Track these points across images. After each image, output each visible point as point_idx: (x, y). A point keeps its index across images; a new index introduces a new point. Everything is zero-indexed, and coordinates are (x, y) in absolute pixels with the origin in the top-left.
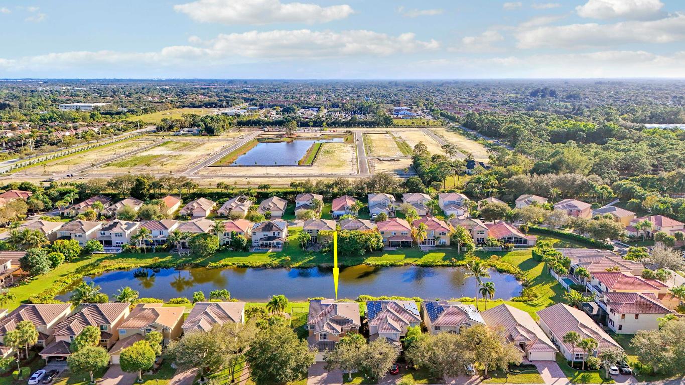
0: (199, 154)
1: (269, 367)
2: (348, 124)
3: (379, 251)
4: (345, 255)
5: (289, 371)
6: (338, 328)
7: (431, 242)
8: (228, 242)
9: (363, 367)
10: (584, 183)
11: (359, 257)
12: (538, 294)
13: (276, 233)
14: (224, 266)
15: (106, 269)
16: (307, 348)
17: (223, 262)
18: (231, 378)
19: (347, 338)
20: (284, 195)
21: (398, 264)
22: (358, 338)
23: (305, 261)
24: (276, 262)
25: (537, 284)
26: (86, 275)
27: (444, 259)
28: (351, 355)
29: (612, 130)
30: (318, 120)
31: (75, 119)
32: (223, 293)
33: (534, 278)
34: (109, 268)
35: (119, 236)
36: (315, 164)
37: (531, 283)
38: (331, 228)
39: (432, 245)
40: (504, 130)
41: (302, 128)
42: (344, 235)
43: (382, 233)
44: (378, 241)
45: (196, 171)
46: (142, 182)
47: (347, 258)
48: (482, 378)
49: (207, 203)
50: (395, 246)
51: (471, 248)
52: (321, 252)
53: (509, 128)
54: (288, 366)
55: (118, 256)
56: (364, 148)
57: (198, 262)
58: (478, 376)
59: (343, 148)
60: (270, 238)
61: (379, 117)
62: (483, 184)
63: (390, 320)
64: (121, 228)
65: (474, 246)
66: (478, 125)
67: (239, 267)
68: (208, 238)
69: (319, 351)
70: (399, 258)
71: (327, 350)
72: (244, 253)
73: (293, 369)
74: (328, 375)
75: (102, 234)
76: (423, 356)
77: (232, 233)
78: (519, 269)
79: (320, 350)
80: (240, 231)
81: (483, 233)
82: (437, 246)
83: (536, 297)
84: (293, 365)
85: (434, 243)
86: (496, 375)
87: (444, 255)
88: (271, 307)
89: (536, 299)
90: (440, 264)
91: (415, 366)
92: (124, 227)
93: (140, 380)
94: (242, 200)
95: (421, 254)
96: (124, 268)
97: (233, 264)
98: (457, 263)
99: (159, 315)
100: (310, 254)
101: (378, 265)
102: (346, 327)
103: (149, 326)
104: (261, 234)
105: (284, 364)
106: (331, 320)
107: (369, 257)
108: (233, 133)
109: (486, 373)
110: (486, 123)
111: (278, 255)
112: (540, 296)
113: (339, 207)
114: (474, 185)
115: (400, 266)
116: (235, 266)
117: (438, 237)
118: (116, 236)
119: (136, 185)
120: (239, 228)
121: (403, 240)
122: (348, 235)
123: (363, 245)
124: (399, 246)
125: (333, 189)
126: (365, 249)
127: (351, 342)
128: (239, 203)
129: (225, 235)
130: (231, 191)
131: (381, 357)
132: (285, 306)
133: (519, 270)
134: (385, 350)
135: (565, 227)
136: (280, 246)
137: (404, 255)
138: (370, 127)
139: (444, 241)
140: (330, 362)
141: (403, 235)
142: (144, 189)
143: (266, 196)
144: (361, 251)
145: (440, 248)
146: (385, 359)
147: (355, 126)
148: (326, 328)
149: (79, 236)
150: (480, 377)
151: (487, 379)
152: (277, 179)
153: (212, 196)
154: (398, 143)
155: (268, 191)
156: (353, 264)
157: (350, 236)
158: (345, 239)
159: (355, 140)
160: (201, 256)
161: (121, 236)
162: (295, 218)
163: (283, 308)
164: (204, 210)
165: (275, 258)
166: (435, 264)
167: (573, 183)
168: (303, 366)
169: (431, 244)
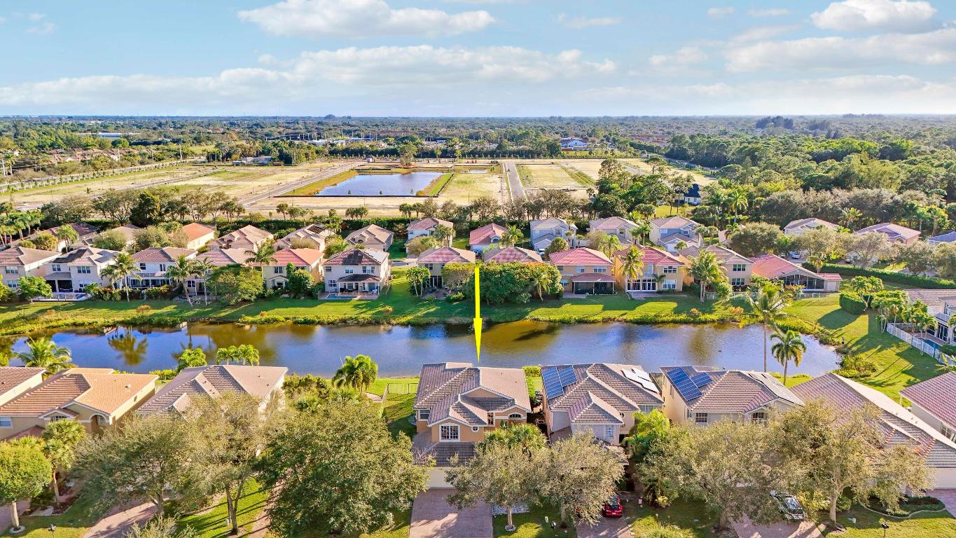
0: (264, 184)
1: (314, 495)
2: (492, 154)
3: (554, 298)
4: (493, 304)
5: (361, 507)
6: (482, 414)
7: (649, 284)
8: (281, 284)
9: (542, 499)
10: (896, 202)
11: (519, 309)
12: (877, 366)
13: (369, 268)
14: (268, 321)
15: (48, 325)
16: (409, 455)
17: (267, 315)
18: (230, 526)
19: (503, 433)
20: (389, 225)
21: (592, 319)
22: (527, 432)
23: (419, 314)
24: (368, 315)
25: (868, 349)
26: (7, 334)
27: (677, 311)
28: (512, 471)
29: (904, 151)
30: (449, 149)
31: (87, 146)
32: (245, 352)
33: (857, 339)
34: (54, 324)
35: (84, 272)
36: (443, 195)
37: (854, 349)
38: (467, 261)
39: (651, 291)
40: (733, 154)
41: (425, 159)
42: (491, 268)
43: (560, 268)
44: (554, 279)
45: (253, 202)
46: (149, 200)
47: (496, 310)
48: (822, 527)
49: (258, 233)
50: (583, 292)
51: (724, 291)
52: (449, 301)
53: (742, 149)
54: (360, 493)
55: (78, 305)
56: (518, 178)
57: (223, 314)
58: (812, 524)
59: (486, 178)
60: (356, 278)
61: (540, 144)
62: (724, 205)
63: (595, 400)
64: (89, 259)
65: (730, 288)
66: (691, 152)
67: (296, 323)
68: (241, 273)
69: (438, 465)
70: (593, 310)
71: (455, 459)
72: (309, 301)
73: (372, 502)
74: (457, 518)
75: (54, 270)
76: (689, 472)
77: (288, 267)
78: (821, 326)
79: (441, 462)
80: (303, 265)
81: (744, 270)
82: (659, 292)
83: (874, 370)
84: (371, 490)
85: (654, 288)
86: (854, 520)
87: (674, 305)
88: (342, 381)
89: (875, 374)
90: (671, 319)
91: (660, 499)
92: (95, 257)
93: (16, 529)
94: (317, 230)
95: (633, 304)
96: (83, 325)
97: (287, 319)
98: (702, 318)
99: (89, 387)
100: (428, 304)
101: (555, 321)
102: (497, 414)
103: (59, 409)
104: (340, 271)
105: (350, 489)
106: (465, 398)
107: (538, 307)
108: (320, 163)
109: (833, 516)
110: (703, 148)
111: (371, 305)
112: (880, 369)
113: (482, 238)
114: (707, 207)
115: (594, 322)
116: (290, 322)
117: (662, 276)
118: (79, 272)
119: (140, 204)
120: (303, 261)
121: (599, 281)
122: (499, 268)
123: (527, 286)
124: (591, 292)
125: (471, 216)
126: (529, 292)
127: (511, 441)
128: (311, 233)
129: (276, 272)
130: (300, 218)
131: (584, 474)
132: (371, 378)
133: (822, 328)
134: (594, 461)
135: (884, 263)
136: (375, 291)
137: (602, 306)
138: (527, 157)
139: (672, 282)
140: (463, 487)
141: (598, 272)
142: (152, 211)
143: (358, 226)
144: (523, 295)
145: (667, 294)
146: (596, 480)
147: (504, 156)
148: (453, 414)
149: (12, 272)
150: (817, 525)
151: (835, 529)
152: (382, 211)
153: (269, 226)
154: (571, 174)
155: (363, 219)
156: (508, 319)
157: (501, 269)
158: (493, 273)
159: (504, 171)
160: (226, 305)
161: (89, 272)
162: (405, 256)
163: (366, 380)
164: (249, 241)
165: (364, 310)
166: (660, 319)
167: (877, 203)
168: (396, 495)
169: (649, 289)
